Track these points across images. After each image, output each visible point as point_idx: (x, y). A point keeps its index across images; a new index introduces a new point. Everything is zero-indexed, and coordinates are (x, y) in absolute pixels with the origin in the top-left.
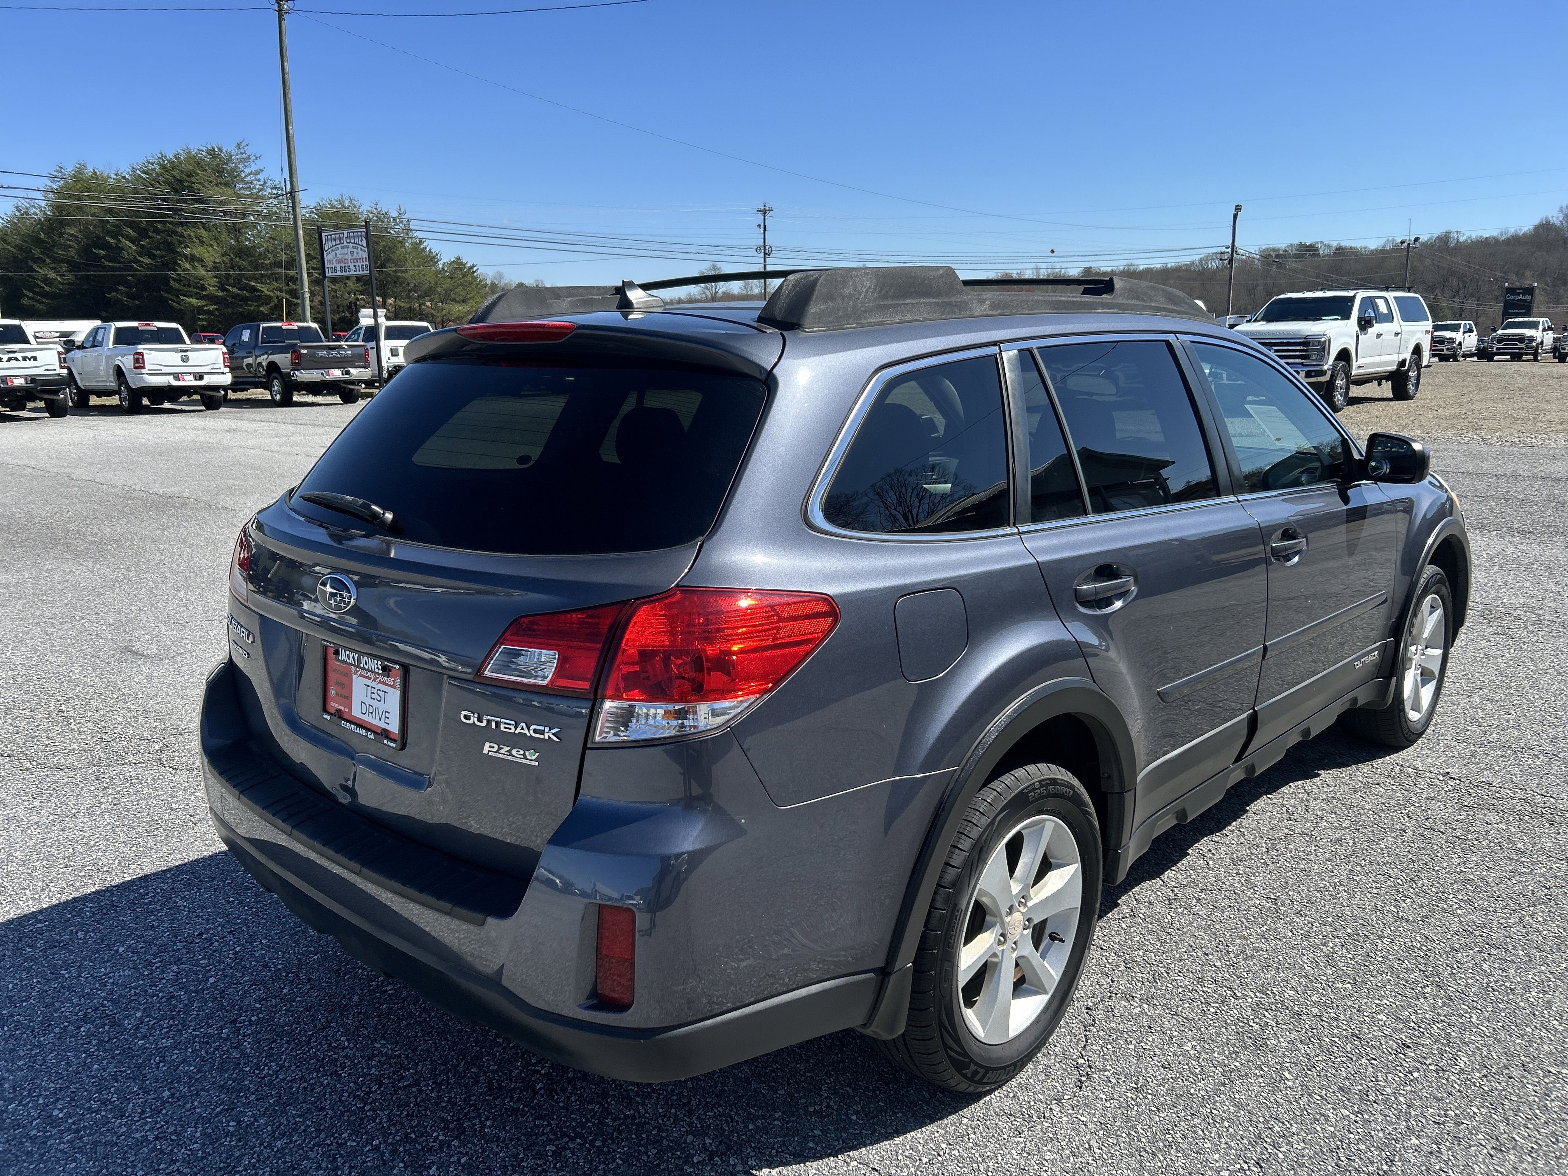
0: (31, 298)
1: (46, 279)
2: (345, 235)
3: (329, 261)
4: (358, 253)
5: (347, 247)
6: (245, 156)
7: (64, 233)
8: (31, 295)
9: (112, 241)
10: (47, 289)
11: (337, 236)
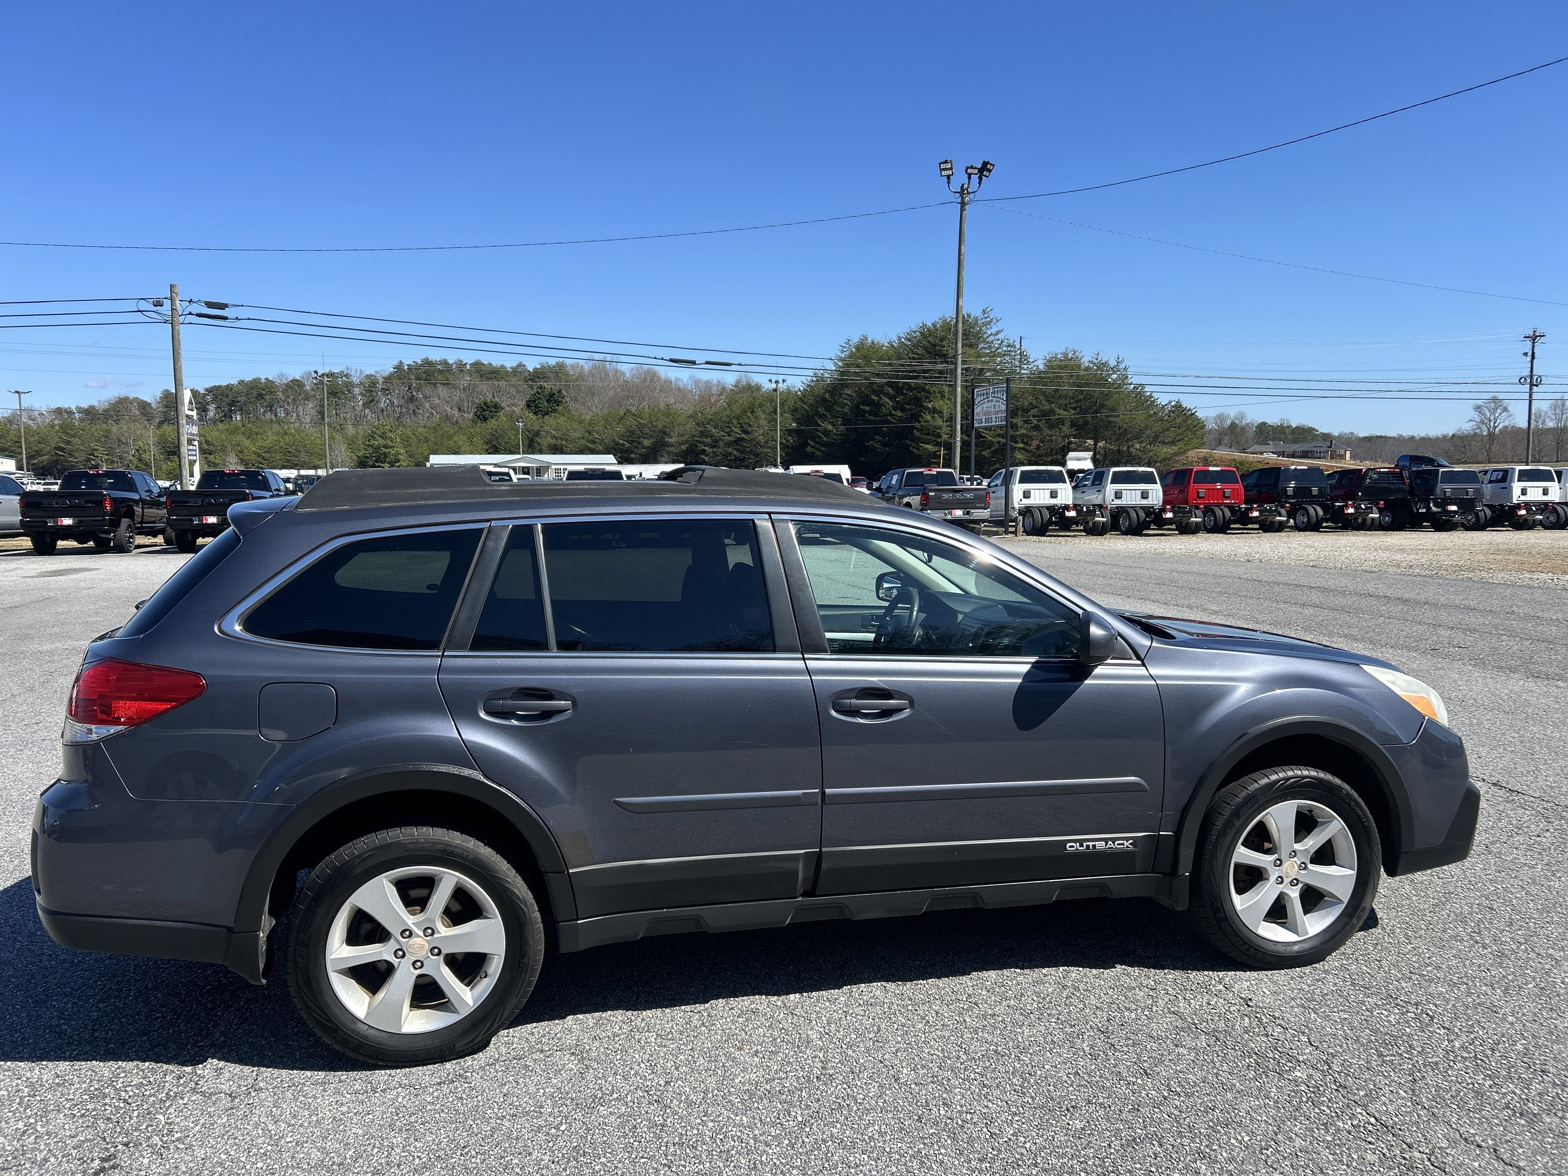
0: (813, 447)
1: (826, 433)
2: (991, 391)
3: (978, 414)
4: (999, 406)
5: (992, 401)
6: (988, 319)
7: (844, 394)
8: (813, 444)
9: (876, 398)
10: (825, 439)
11: (985, 391)
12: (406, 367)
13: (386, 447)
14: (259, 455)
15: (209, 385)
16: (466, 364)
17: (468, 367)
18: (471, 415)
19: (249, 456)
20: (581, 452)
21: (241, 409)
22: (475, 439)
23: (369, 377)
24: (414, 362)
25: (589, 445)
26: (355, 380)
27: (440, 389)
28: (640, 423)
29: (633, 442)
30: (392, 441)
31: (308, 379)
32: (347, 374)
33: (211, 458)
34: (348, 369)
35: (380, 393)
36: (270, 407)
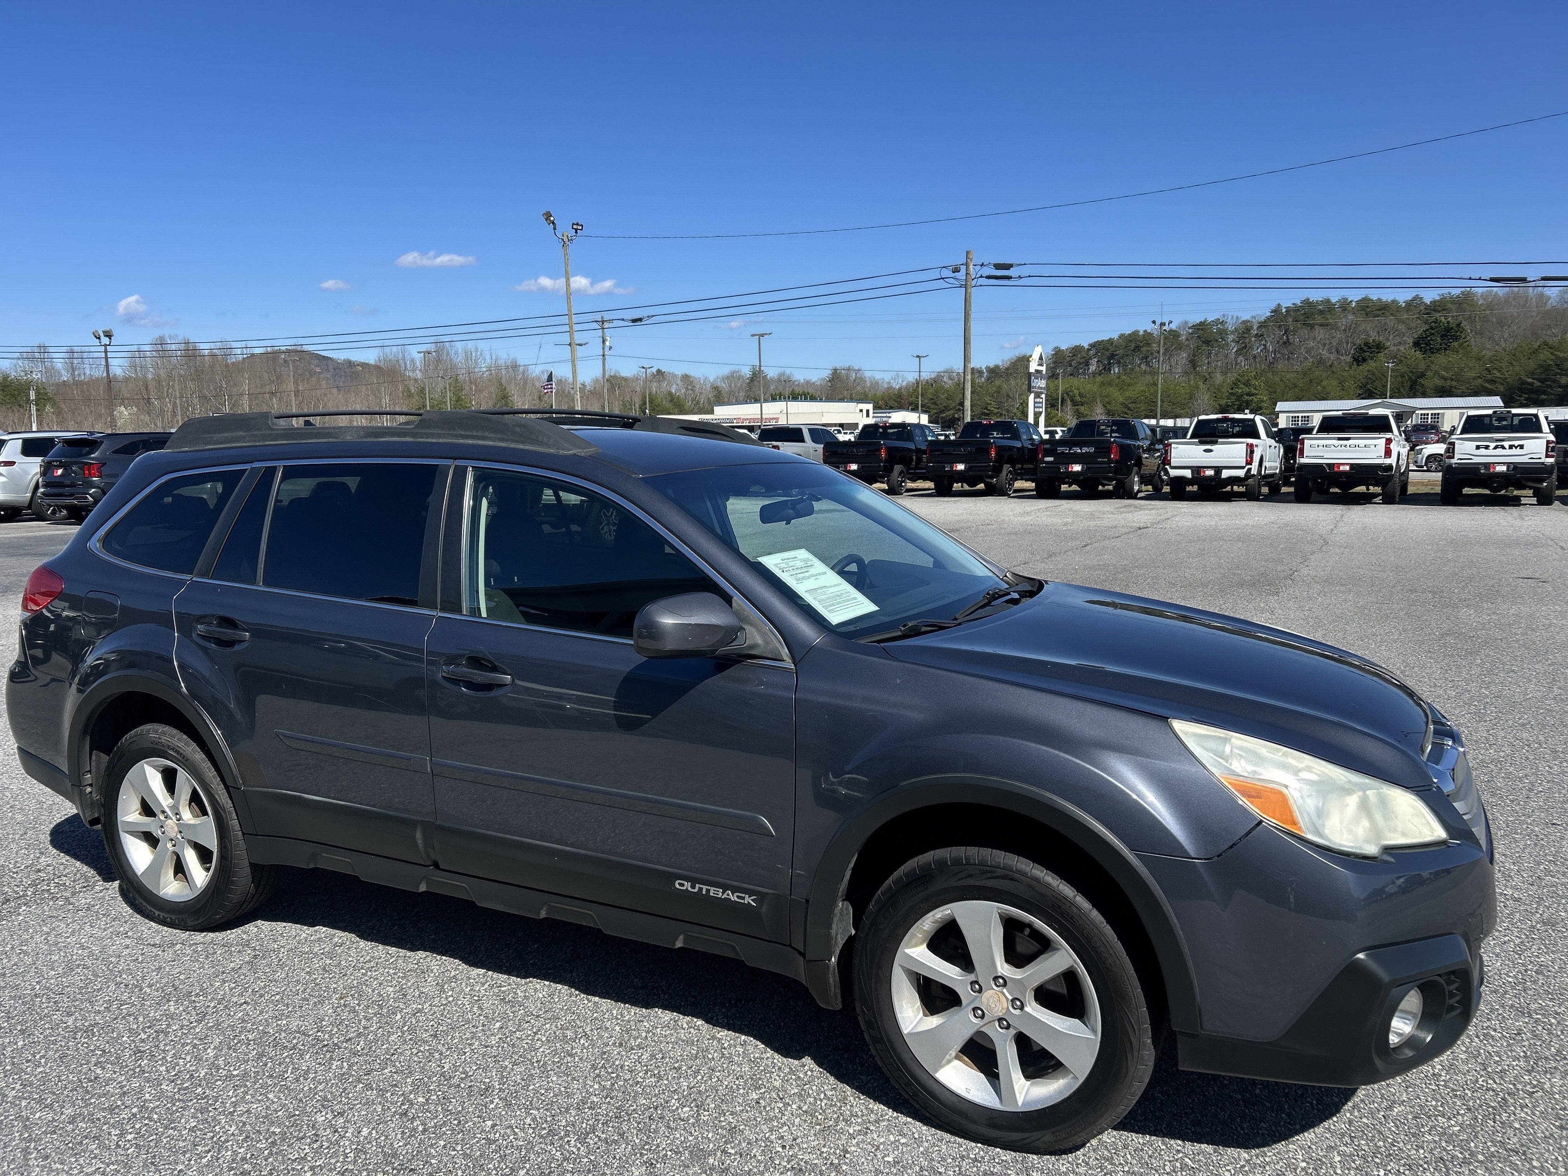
12: (1284, 310)
13: (1249, 394)
14: (1126, 406)
15: (1092, 340)
16: (1351, 301)
17: (1354, 304)
18: (1349, 359)
19: (1115, 407)
20: (1475, 393)
21: (1119, 362)
22: (1347, 383)
23: (1245, 322)
24: (1294, 304)
25: (1487, 385)
26: (1230, 327)
27: (1317, 331)
28: (1557, 357)
29: (1546, 380)
30: (1255, 389)
31: (1184, 329)
32: (1223, 321)
33: (1082, 409)
34: (1224, 316)
35: (1253, 339)
36: (1145, 359)
